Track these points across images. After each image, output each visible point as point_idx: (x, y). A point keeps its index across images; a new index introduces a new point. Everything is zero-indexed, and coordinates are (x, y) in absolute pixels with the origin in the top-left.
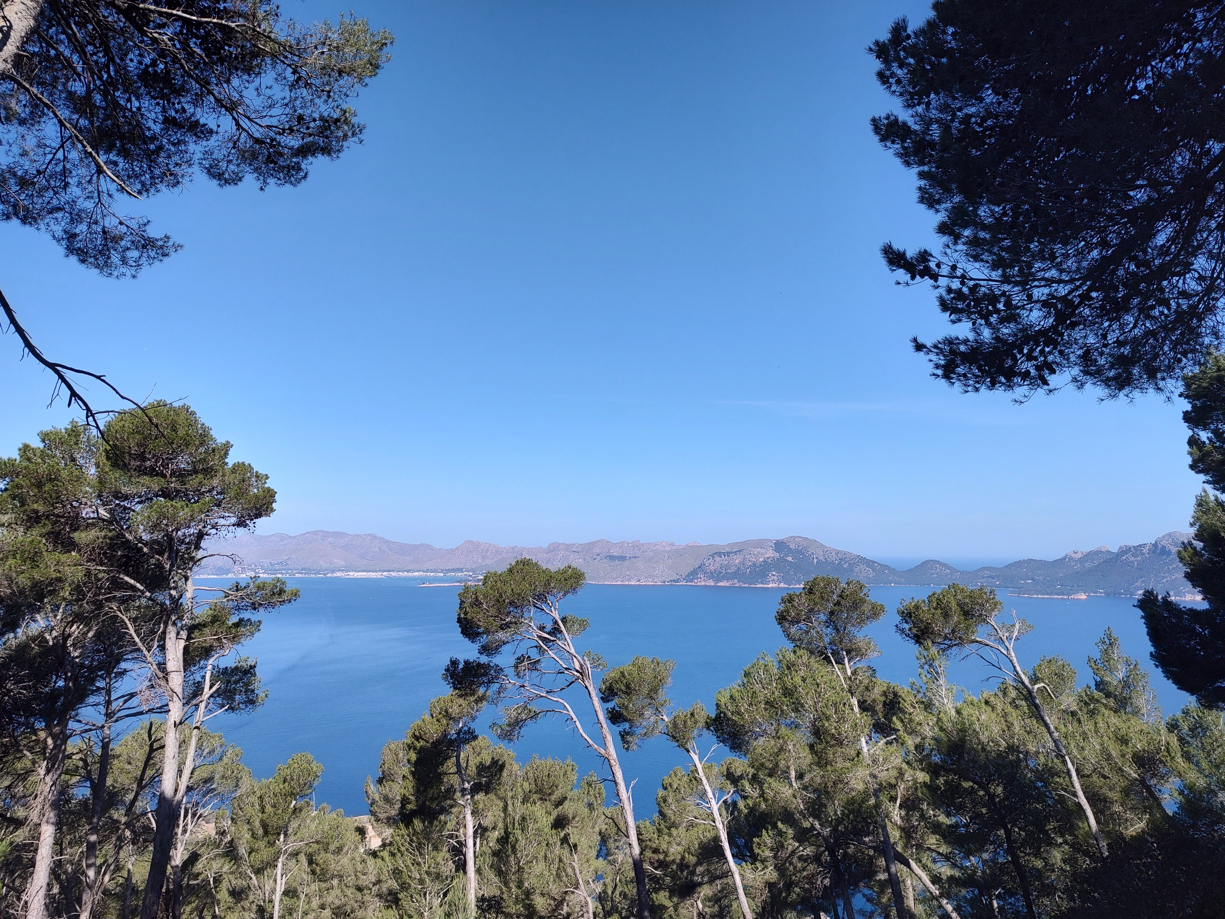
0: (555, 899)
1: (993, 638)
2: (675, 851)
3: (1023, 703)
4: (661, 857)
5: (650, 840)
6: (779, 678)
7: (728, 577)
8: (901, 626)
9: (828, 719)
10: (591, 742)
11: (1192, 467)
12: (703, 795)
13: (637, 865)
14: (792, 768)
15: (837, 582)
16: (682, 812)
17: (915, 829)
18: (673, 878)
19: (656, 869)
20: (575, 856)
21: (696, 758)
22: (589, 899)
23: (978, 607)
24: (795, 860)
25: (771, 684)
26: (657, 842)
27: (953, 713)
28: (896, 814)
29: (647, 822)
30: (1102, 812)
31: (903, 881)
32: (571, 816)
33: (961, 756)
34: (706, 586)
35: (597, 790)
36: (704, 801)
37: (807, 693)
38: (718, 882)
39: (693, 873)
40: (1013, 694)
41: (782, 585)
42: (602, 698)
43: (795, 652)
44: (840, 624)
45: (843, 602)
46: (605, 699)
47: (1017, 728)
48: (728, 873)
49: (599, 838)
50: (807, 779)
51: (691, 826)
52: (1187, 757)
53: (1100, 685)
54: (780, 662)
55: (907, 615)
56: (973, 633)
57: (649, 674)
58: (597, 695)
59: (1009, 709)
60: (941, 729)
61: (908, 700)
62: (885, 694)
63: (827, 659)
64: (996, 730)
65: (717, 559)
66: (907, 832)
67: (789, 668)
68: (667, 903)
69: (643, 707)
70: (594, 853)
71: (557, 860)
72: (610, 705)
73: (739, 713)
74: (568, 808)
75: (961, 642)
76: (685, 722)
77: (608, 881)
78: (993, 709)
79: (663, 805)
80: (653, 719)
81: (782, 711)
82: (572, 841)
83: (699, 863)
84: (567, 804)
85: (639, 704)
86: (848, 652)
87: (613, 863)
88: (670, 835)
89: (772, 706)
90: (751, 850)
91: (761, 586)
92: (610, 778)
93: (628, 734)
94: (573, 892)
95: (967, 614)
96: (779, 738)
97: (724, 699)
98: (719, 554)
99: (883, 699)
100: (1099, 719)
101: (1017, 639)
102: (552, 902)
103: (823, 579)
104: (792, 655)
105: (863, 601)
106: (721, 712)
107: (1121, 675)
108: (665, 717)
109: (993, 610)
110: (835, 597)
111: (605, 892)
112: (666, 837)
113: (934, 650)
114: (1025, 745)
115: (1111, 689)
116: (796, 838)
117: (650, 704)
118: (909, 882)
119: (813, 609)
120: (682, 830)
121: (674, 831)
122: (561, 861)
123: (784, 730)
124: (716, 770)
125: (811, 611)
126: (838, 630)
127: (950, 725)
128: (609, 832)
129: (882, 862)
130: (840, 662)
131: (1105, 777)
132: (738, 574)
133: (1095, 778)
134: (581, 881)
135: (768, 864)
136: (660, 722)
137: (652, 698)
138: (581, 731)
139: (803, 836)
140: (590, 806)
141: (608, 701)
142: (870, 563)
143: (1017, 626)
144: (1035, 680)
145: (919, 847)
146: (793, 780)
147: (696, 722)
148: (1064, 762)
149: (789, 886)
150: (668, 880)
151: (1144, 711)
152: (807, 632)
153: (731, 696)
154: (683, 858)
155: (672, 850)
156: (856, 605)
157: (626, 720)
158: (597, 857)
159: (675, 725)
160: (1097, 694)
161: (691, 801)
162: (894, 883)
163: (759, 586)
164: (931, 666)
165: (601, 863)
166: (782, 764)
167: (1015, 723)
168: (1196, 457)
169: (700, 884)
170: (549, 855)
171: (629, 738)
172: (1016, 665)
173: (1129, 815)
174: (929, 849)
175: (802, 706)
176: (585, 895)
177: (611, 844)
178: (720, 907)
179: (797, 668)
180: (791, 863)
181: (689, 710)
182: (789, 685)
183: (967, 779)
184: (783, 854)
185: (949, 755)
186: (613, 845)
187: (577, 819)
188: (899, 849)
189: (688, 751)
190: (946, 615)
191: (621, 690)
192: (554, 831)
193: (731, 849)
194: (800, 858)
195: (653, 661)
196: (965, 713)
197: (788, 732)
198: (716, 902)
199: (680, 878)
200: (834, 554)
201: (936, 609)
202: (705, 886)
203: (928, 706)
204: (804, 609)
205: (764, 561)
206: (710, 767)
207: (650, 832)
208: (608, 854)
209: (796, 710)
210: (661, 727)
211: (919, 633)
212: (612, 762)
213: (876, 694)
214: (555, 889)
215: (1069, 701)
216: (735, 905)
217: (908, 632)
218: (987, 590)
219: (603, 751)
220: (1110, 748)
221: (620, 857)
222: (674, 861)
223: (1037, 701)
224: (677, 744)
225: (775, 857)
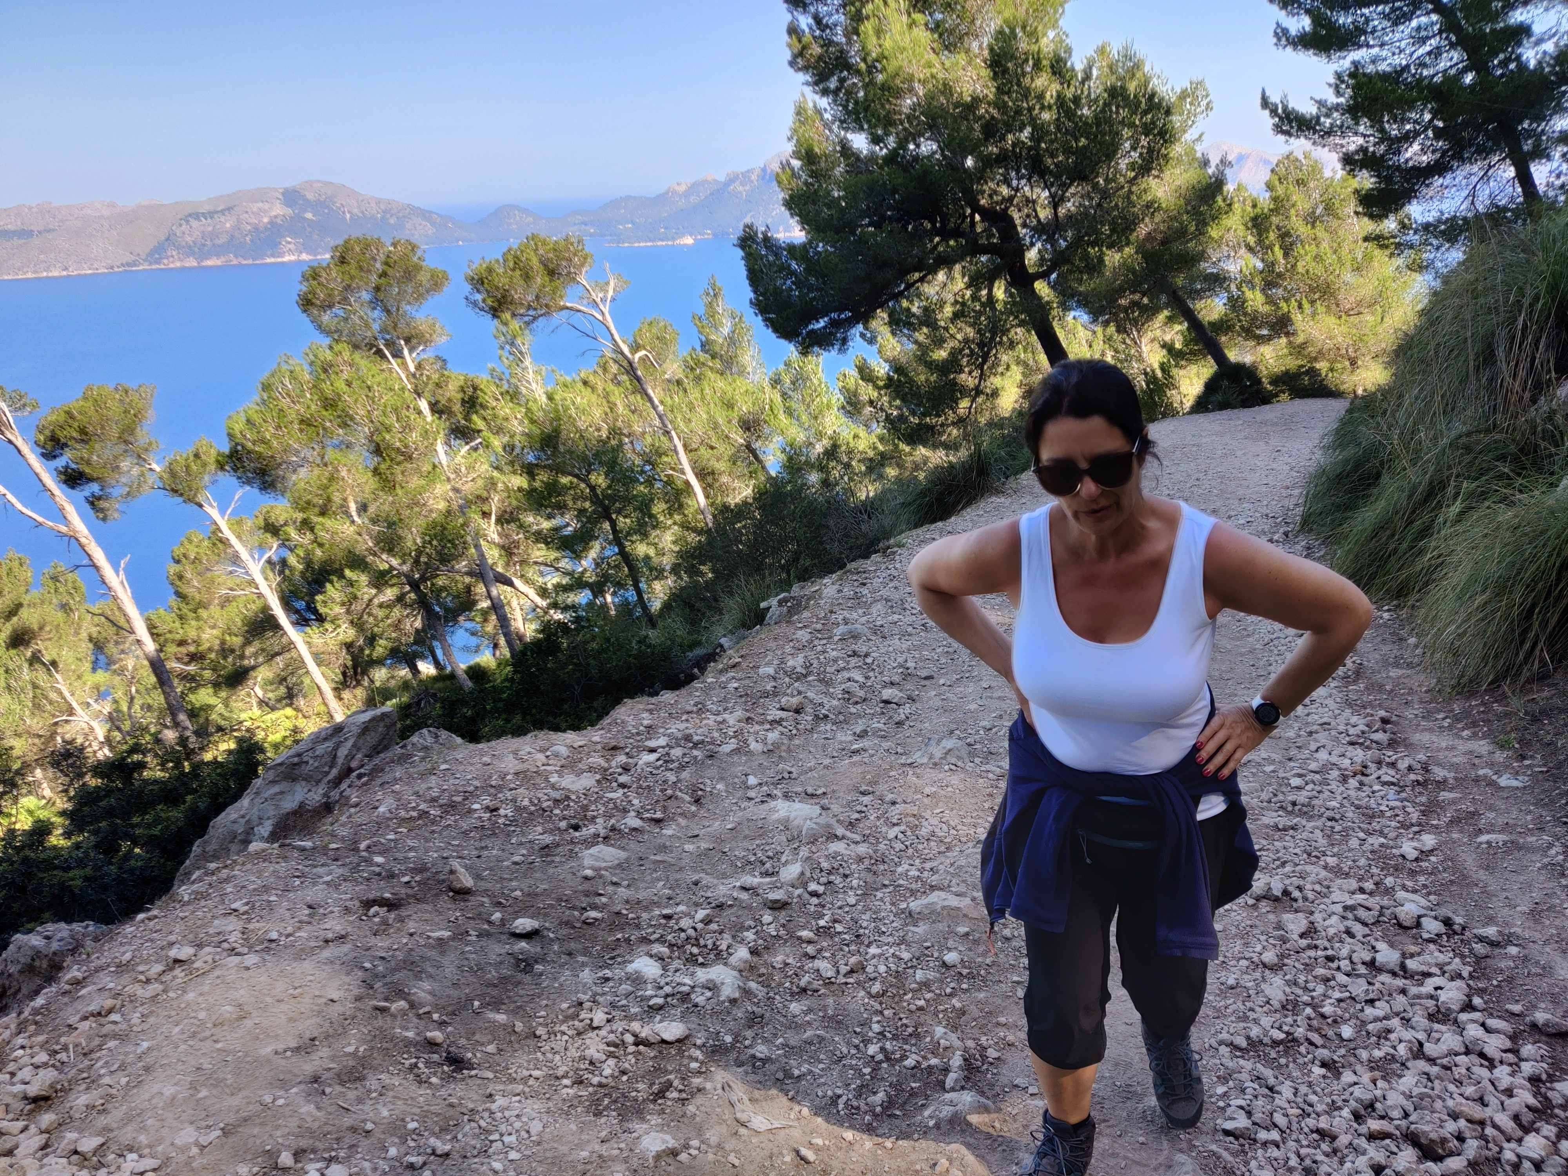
0: (40, 736)
1: (585, 302)
2: (209, 637)
3: (625, 377)
4: (192, 649)
5: (170, 632)
6: (314, 386)
7: (217, 251)
8: (472, 298)
9: (388, 430)
10: (40, 519)
11: (792, 64)
12: (236, 559)
13: (157, 666)
14: (351, 498)
15: (378, 243)
16: (210, 585)
17: (517, 545)
18: (214, 670)
19: (187, 664)
20: (58, 676)
21: (214, 513)
22: (95, 724)
23: (564, 263)
24: (376, 611)
25: (304, 396)
26: (181, 631)
27: (544, 399)
28: (492, 530)
29: (162, 611)
30: (710, 486)
31: (509, 603)
32: (36, 627)
33: (555, 447)
34: (184, 269)
35: (70, 585)
36: (239, 566)
37: (356, 401)
38: (279, 659)
39: (242, 657)
40: (614, 368)
41: (305, 257)
42: (43, 455)
43: (331, 348)
44: (391, 304)
45: (390, 271)
46: (48, 456)
47: (621, 409)
48: (290, 646)
49: (91, 646)
50: (372, 509)
51: (226, 601)
52: (789, 412)
53: (706, 346)
54: (312, 364)
55: (479, 282)
56: (561, 297)
57: (114, 408)
58: (32, 450)
59: (611, 387)
60: (533, 421)
61: (489, 393)
62: (462, 389)
63: (379, 352)
64: (597, 413)
65: (195, 224)
66: (508, 550)
67: (325, 371)
68: (213, 701)
69: (116, 458)
70: (87, 666)
71: (29, 687)
72: (60, 462)
73: (263, 441)
74: (28, 617)
75: (548, 310)
76: (187, 467)
77: (119, 694)
78: (593, 389)
79: (179, 583)
80: (135, 471)
81: (325, 429)
82: (46, 659)
83: (247, 643)
84: (24, 613)
85: (107, 454)
86: (408, 340)
87: (121, 671)
88: (198, 618)
89: (310, 425)
90: (315, 611)
91: (272, 260)
92: (86, 561)
93: (99, 498)
94: (67, 721)
95: (552, 273)
96: (326, 465)
97: (239, 426)
98: (197, 216)
99: (460, 396)
100: (705, 384)
101: (613, 299)
102: (36, 741)
103: (358, 241)
104: (328, 352)
105: (418, 268)
106: (237, 444)
107: (726, 331)
108: (154, 466)
109: (582, 265)
110: (378, 265)
111: (117, 710)
112: (193, 623)
113: (515, 325)
114: (630, 426)
115: (717, 349)
116: (372, 584)
117: (126, 451)
118: (514, 603)
119: (349, 286)
120: (215, 610)
121: (203, 613)
122: (35, 686)
123: (331, 454)
124: (249, 524)
125: (347, 288)
126: (388, 312)
127: (541, 414)
128: (104, 634)
129: (480, 589)
130: (398, 354)
131: (712, 448)
132: (232, 245)
133: (702, 450)
134: (75, 705)
135: (340, 622)
136: (148, 475)
137: (126, 442)
138: (19, 506)
139: (380, 579)
140: (65, 607)
141: (55, 457)
142: (425, 214)
143: (612, 283)
144: (636, 347)
145: (523, 562)
146: (354, 514)
147: (204, 465)
148: (671, 439)
149: (371, 640)
150: (207, 674)
151: (750, 369)
152: (346, 320)
153: (248, 421)
154: (223, 643)
155: (205, 636)
156: (409, 273)
157: (90, 480)
158: (94, 670)
159: (173, 474)
160: (703, 357)
161: (220, 571)
162: (497, 608)
163: (269, 260)
164: (512, 344)
165: (101, 676)
166: (337, 498)
167: (618, 402)
168: (796, 51)
169: (254, 668)
170: (13, 683)
171: (103, 504)
172: (614, 331)
173: (737, 484)
174: (536, 563)
175: (352, 419)
176: (87, 719)
177: (112, 649)
178: (288, 687)
179: (336, 369)
180: (370, 614)
181: (191, 450)
182: (329, 393)
183: (565, 473)
184: (358, 607)
185: (542, 449)
186: (115, 650)
187: (47, 629)
188: (500, 569)
189: (201, 506)
190: (527, 277)
191: (72, 438)
192: (13, 652)
193: (288, 617)
194: (381, 606)
195: (116, 389)
196: (557, 397)
197: (338, 455)
198: (280, 683)
199: (225, 667)
200: (373, 205)
201: (513, 270)
202: (261, 669)
203: (513, 395)
204: (337, 286)
205: (271, 222)
206: (239, 523)
207: (167, 621)
208: (110, 662)
209: (344, 425)
210: (151, 479)
211: (496, 305)
212: (83, 540)
213: (452, 392)
214: (36, 724)
215: (673, 369)
216: (307, 681)
217: (482, 304)
218: (574, 240)
219: (64, 529)
220: (717, 416)
221: (130, 663)
222: (210, 650)
223: (639, 373)
224: (180, 499)
225: (348, 612)
